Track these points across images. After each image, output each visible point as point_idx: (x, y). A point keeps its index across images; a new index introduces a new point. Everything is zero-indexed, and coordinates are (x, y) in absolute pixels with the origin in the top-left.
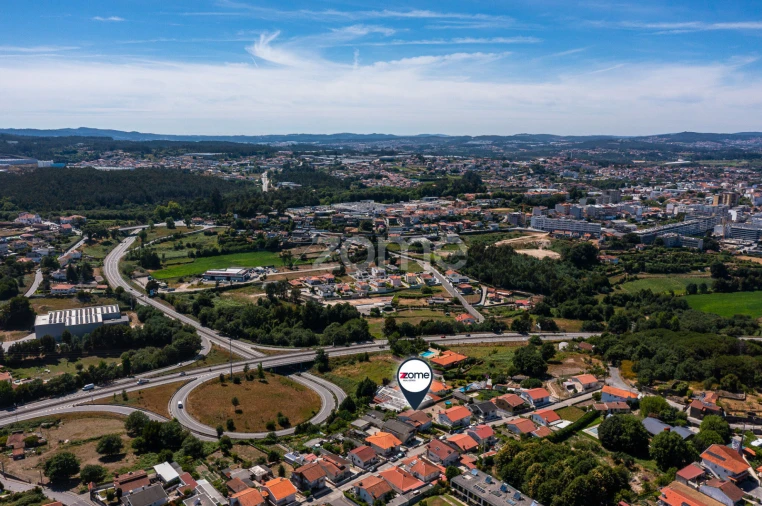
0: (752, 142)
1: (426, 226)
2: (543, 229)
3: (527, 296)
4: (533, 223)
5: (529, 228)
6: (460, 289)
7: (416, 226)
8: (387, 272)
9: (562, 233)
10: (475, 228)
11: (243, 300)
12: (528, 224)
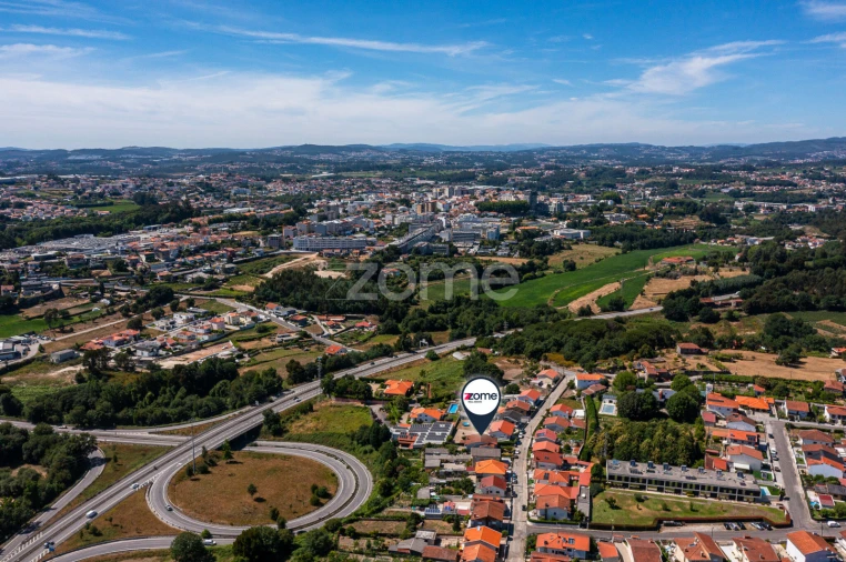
0: (364, 154)
1: (191, 258)
2: (307, 249)
3: (361, 318)
4: (296, 245)
5: (293, 250)
6: (295, 321)
7: (179, 260)
8: (196, 317)
9: (330, 251)
10: (240, 256)
11: (47, 382)
12: (290, 246)
